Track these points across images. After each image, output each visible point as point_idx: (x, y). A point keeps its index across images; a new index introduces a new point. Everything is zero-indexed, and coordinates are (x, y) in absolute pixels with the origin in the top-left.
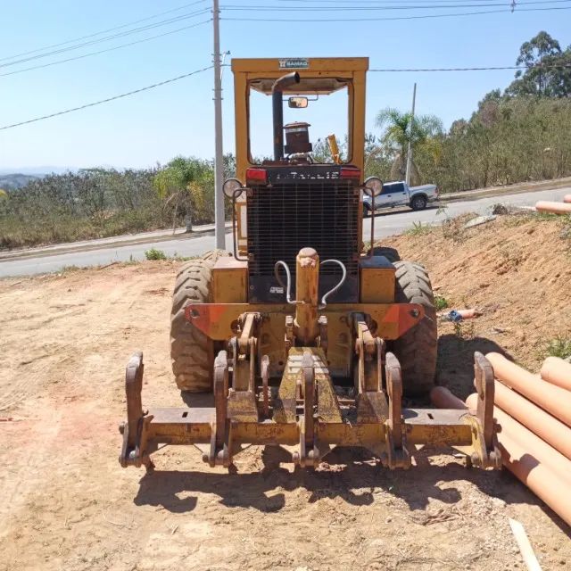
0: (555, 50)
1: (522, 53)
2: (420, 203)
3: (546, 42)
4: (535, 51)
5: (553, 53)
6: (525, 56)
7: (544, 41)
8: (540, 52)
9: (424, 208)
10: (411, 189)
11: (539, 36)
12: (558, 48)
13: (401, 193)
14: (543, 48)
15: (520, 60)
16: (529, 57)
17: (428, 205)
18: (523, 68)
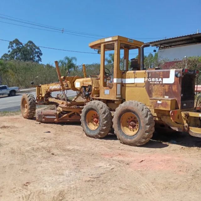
0: (21, 46)
1: (10, 45)
2: (13, 93)
3: (18, 42)
4: (14, 45)
5: (20, 46)
6: (11, 46)
7: (17, 42)
8: (16, 45)
9: (15, 95)
10: (9, 88)
11: (15, 40)
12: (22, 45)
13: (6, 90)
14: (17, 44)
15: (9, 47)
16: (12, 46)
17: (17, 94)
18: (10, 50)
